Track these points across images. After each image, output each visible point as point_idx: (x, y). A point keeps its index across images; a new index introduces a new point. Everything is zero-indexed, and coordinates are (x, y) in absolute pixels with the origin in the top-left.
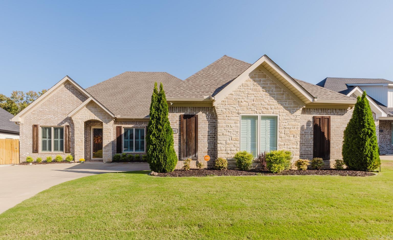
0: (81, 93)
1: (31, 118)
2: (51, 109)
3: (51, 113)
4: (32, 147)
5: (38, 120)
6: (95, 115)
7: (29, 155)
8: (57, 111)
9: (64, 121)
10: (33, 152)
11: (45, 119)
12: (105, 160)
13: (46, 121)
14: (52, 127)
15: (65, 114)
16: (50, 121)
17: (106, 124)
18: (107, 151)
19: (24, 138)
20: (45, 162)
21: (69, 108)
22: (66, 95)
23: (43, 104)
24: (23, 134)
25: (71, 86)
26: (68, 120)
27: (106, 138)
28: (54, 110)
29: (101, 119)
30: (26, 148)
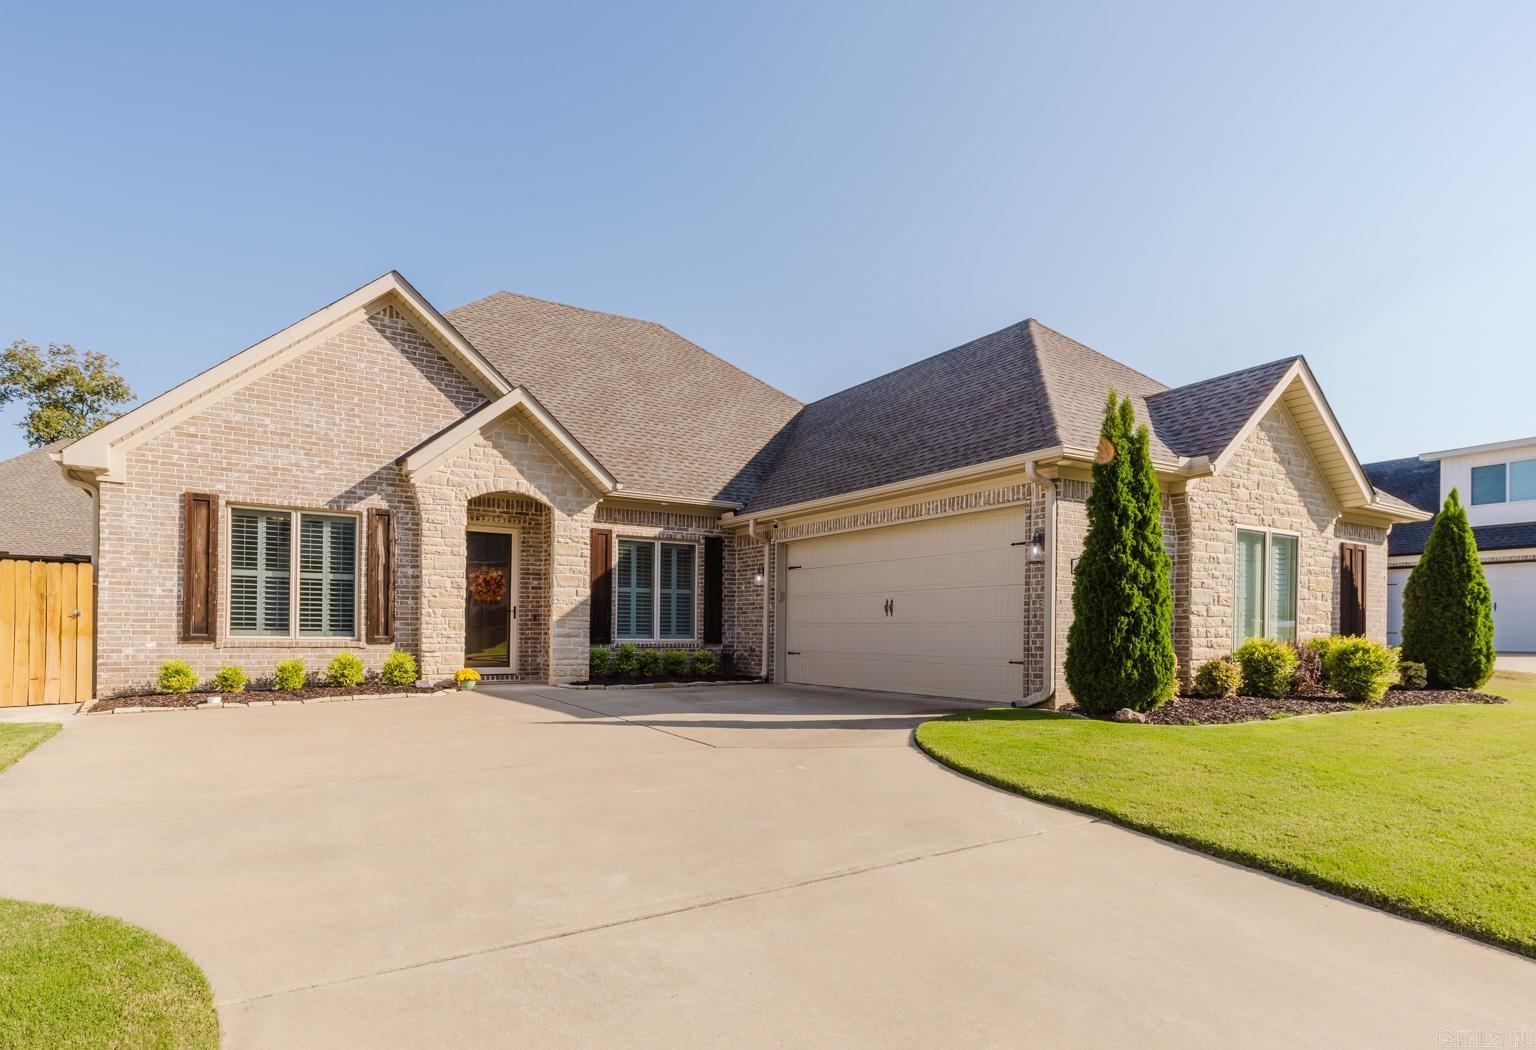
0: (451, 366)
1: (176, 457)
2: (290, 419)
3: (293, 441)
4: (175, 612)
5: (218, 469)
6: (521, 472)
7: (159, 651)
8: (326, 434)
9: (361, 488)
10: (186, 637)
11: (257, 467)
12: (562, 673)
13: (265, 479)
14: (294, 514)
15: (368, 455)
16: (285, 481)
17: (569, 515)
18: (568, 636)
19: (124, 563)
20: (262, 689)
21: (391, 426)
22: (372, 363)
23: (247, 388)
24: (121, 539)
25: (400, 324)
26: (381, 484)
27: (565, 579)
28: (308, 426)
29: (547, 495)
30: (137, 614)
